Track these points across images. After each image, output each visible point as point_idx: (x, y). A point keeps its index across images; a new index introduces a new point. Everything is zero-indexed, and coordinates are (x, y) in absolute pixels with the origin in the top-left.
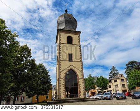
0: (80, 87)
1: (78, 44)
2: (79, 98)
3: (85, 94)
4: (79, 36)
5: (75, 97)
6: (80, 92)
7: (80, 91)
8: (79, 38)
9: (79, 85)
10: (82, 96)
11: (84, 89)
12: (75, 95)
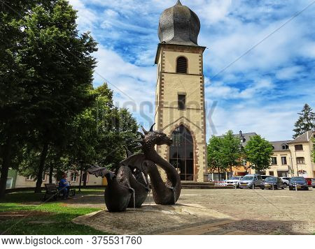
0: (197, 160)
1: (199, 72)
2: (193, 182)
3: (206, 175)
4: (201, 56)
5: (187, 180)
6: (197, 170)
7: (196, 168)
8: (201, 60)
9: (196, 156)
10: (200, 179)
11: (205, 166)
12: (187, 176)
